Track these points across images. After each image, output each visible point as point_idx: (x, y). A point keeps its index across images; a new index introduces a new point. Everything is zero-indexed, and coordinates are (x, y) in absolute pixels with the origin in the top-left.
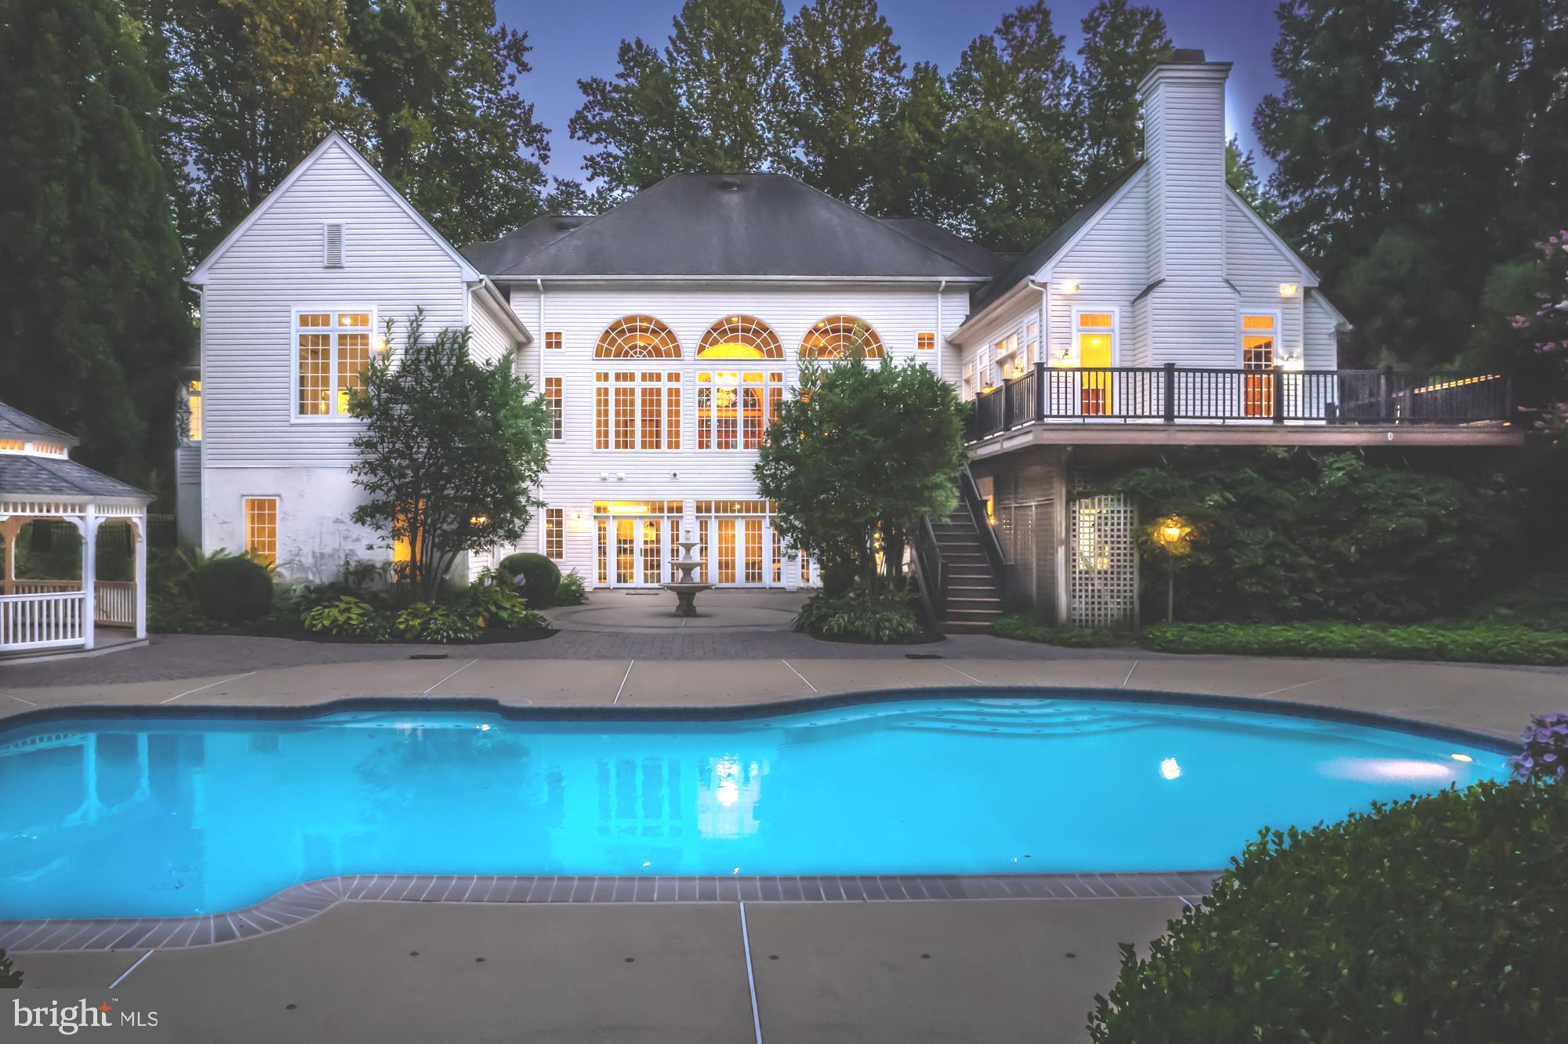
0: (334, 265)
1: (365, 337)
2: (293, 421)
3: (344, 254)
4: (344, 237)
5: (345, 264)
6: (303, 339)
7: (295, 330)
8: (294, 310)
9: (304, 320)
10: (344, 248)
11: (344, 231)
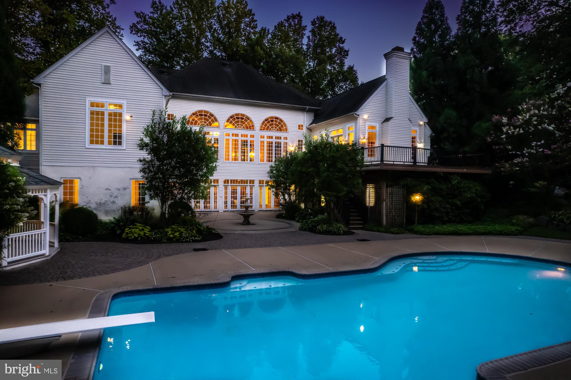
0: (107, 82)
1: (120, 115)
2: (87, 147)
3: (111, 78)
4: (112, 72)
5: (112, 83)
6: (92, 113)
7: (88, 109)
8: (87, 100)
9: (92, 105)
10: (111, 76)
11: (112, 69)
